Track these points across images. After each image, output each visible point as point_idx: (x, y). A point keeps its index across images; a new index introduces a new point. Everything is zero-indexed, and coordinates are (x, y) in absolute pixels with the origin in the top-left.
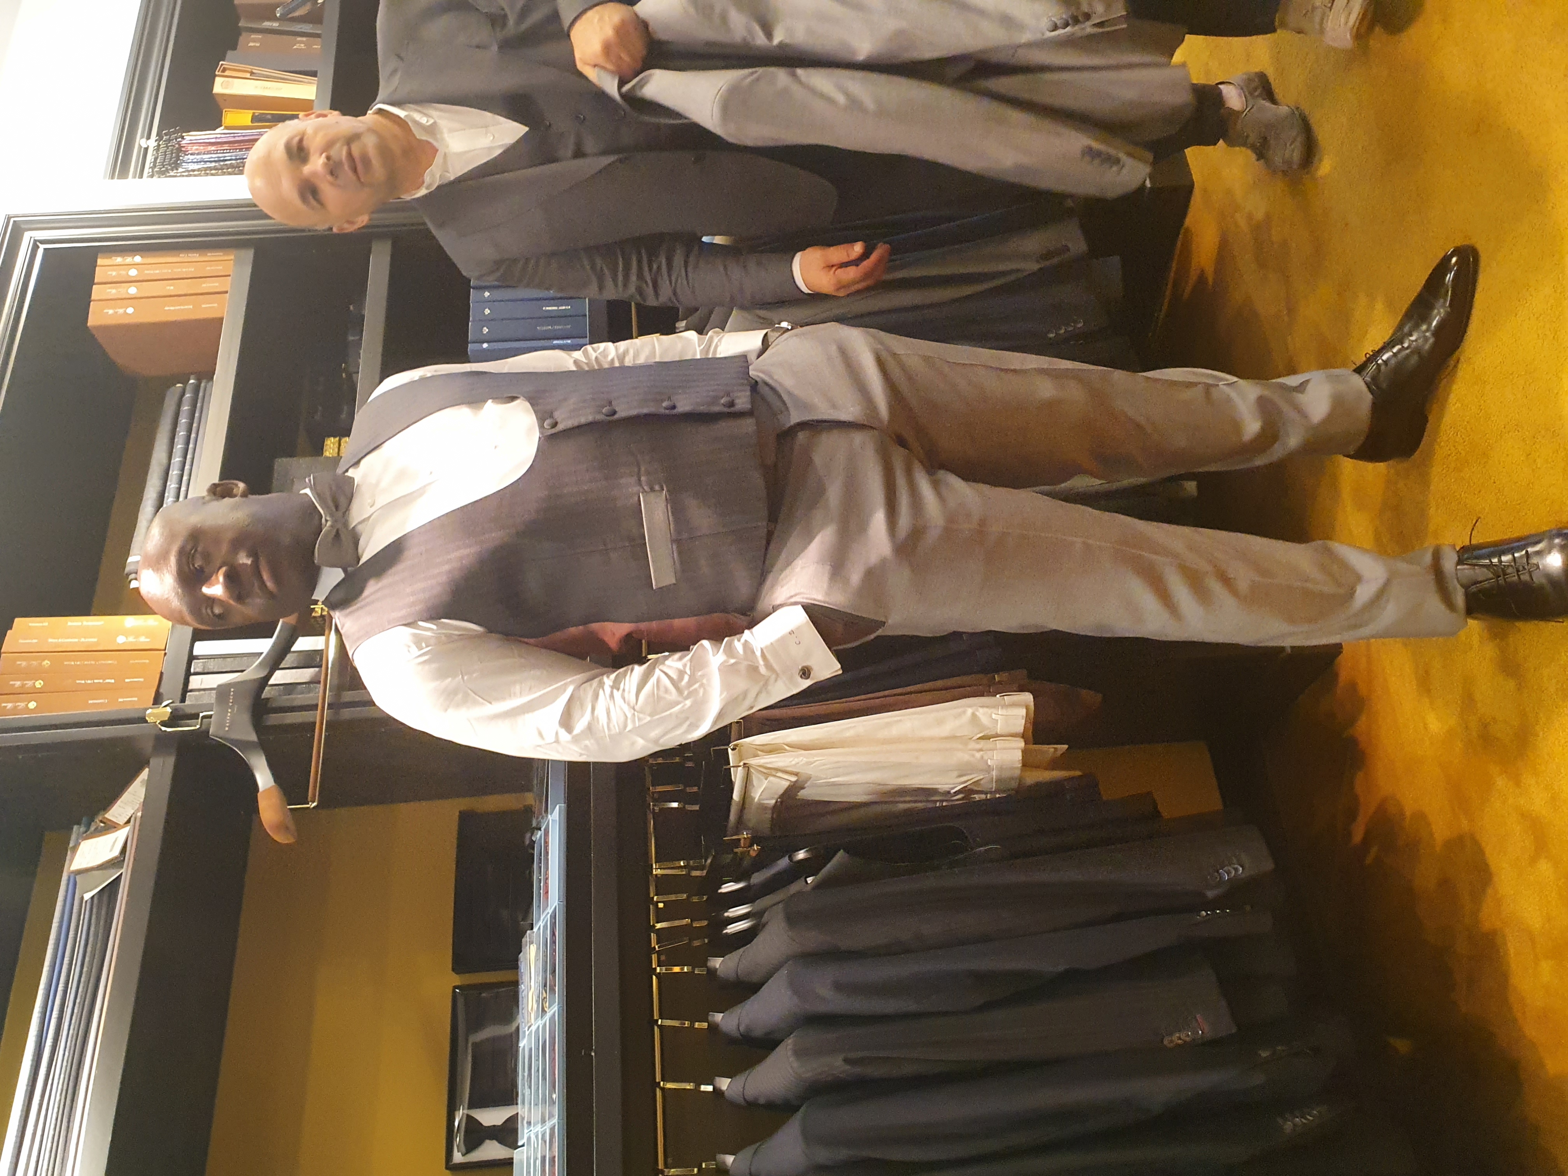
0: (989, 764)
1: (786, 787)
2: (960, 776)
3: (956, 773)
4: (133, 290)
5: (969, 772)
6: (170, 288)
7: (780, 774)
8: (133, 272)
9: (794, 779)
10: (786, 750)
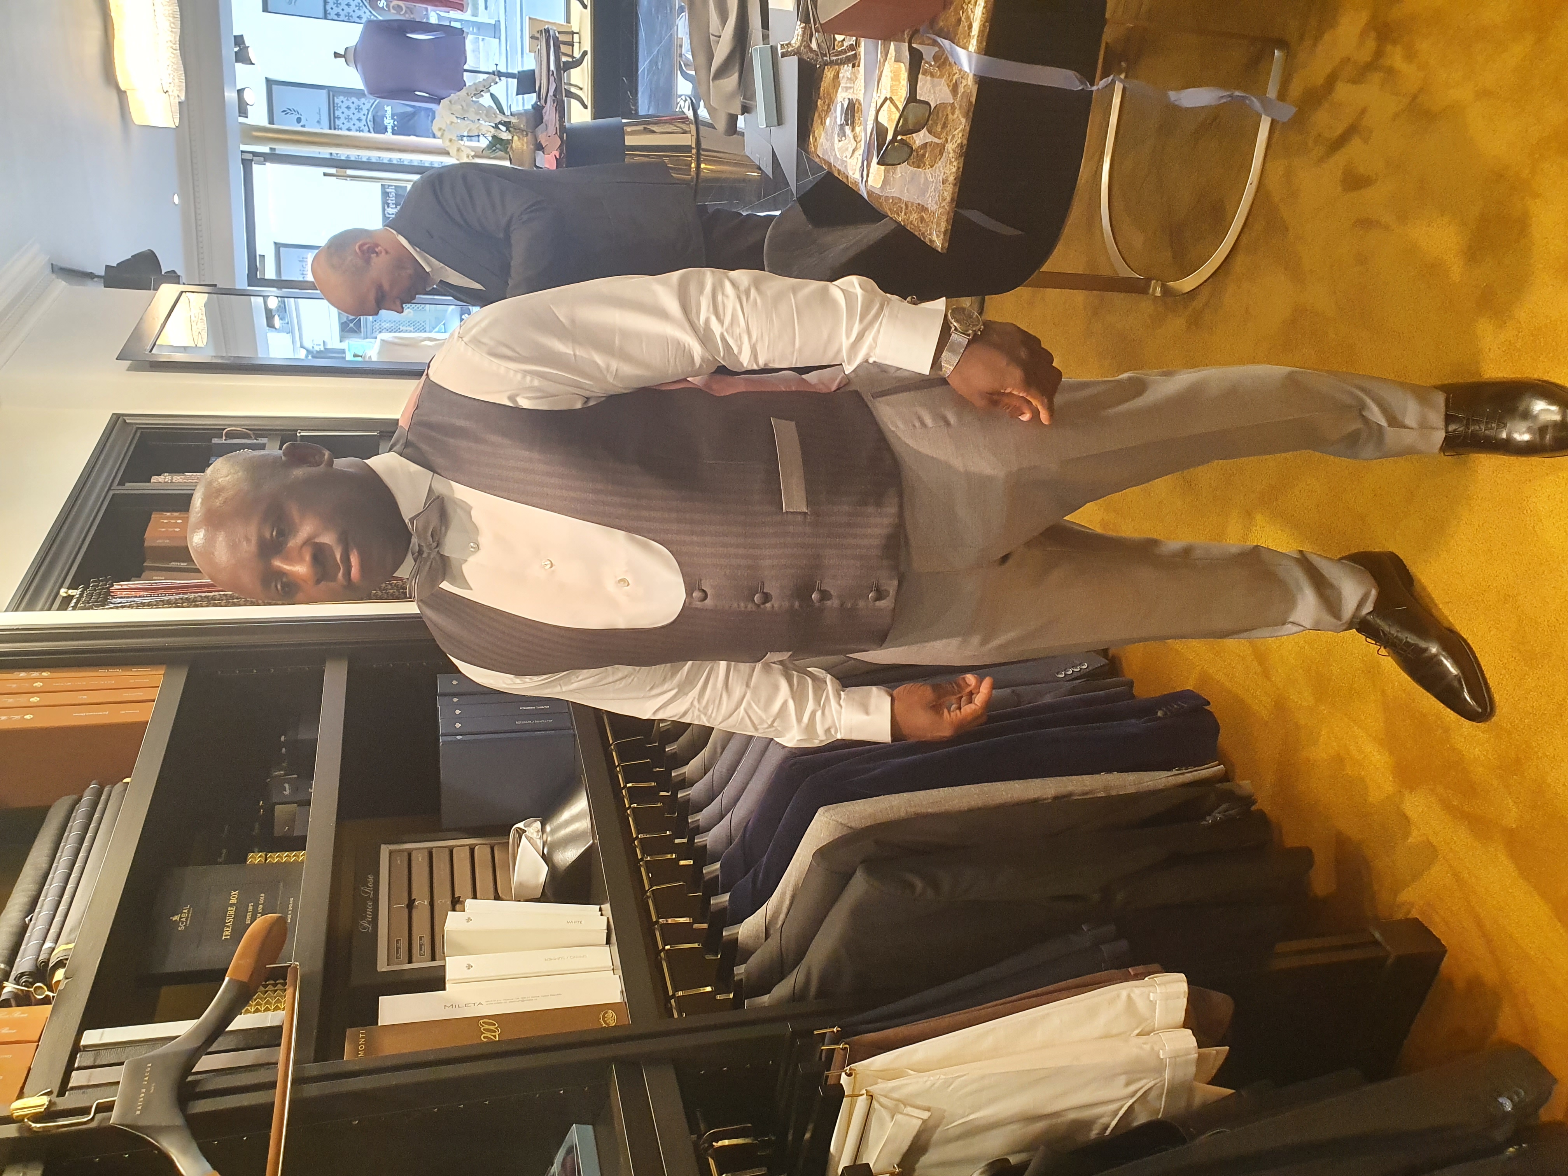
0: (1162, 1057)
1: (917, 1128)
2: (1128, 1084)
3: (1122, 1079)
4: (35, 699)
5: (1139, 1076)
6: (84, 697)
7: (909, 1110)
8: (38, 684)
9: (925, 1115)
10: (911, 1075)
